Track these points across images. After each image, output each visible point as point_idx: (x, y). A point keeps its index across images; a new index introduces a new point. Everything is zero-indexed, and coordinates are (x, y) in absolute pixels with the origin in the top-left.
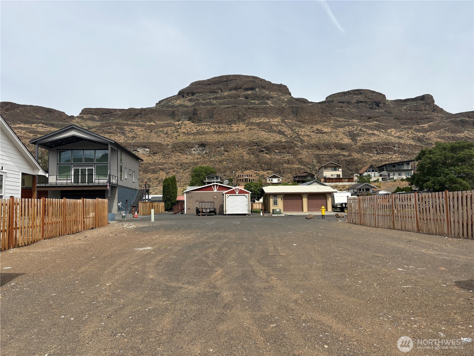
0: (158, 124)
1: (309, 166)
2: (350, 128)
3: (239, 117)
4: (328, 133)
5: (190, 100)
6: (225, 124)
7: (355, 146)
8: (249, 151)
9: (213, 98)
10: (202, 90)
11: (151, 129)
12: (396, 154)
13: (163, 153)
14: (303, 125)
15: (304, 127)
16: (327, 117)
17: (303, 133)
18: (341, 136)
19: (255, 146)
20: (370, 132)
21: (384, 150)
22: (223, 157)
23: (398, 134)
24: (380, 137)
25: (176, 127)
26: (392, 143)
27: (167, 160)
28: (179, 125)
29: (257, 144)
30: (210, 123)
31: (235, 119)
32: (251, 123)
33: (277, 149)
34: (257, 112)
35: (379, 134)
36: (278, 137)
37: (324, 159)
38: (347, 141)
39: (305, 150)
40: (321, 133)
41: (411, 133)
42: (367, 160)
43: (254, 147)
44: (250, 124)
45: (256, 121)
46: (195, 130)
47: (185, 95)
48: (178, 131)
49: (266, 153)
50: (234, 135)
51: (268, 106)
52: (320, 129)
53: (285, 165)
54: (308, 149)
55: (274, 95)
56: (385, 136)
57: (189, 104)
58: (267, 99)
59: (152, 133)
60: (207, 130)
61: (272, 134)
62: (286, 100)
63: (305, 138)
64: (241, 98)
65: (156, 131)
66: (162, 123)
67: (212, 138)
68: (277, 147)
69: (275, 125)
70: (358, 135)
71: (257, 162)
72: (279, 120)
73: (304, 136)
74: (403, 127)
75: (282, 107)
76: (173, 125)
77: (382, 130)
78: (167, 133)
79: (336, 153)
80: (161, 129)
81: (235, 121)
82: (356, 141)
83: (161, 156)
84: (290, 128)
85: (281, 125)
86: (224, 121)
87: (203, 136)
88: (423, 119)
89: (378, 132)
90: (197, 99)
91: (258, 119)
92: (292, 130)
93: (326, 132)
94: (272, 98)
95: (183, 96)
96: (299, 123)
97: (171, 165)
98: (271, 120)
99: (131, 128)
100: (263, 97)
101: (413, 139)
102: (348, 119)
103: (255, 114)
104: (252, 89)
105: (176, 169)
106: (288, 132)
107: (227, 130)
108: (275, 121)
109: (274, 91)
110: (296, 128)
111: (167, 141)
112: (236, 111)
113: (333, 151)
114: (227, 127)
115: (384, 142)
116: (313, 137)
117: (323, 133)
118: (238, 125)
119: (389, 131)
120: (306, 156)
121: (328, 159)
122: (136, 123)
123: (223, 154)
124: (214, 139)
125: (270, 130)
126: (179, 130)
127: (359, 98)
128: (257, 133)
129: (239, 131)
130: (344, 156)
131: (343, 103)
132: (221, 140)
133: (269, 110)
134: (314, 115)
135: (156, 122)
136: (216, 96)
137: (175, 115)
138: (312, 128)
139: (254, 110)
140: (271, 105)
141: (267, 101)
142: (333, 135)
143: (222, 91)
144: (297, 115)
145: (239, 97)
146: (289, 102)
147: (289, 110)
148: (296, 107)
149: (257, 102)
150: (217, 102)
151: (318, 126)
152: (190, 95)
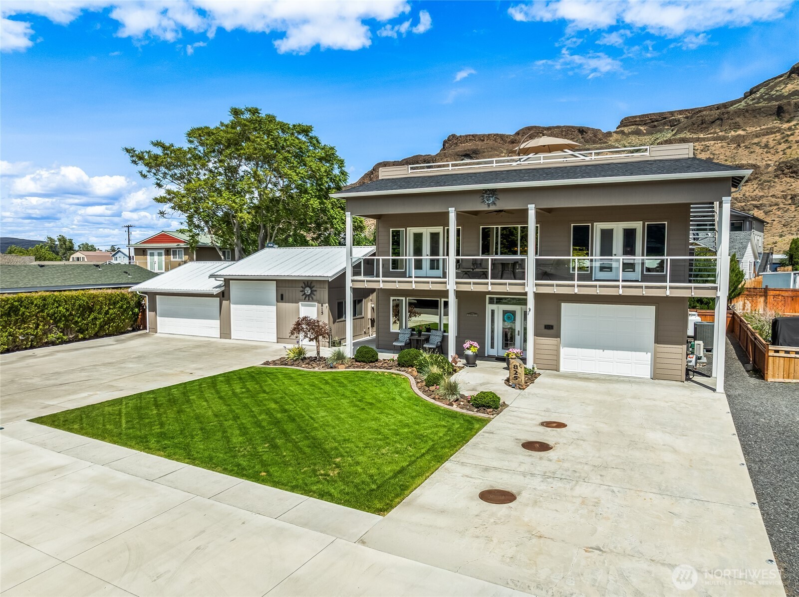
0: (752, 132)
11: (738, 141)
13: (760, 181)
25: (783, 133)
27: (766, 191)
28: (790, 128)
48: (787, 140)
59: (740, 149)
65: (747, 144)
66: (758, 129)
76: (779, 131)
78: (766, 146)
80: (756, 140)
83: (756, 186)
97: (773, 200)
99: (705, 145)
105: (781, 206)
111: (766, 159)
122: (712, 135)
126: (791, 138)
135: (748, 129)
137: (783, 112)
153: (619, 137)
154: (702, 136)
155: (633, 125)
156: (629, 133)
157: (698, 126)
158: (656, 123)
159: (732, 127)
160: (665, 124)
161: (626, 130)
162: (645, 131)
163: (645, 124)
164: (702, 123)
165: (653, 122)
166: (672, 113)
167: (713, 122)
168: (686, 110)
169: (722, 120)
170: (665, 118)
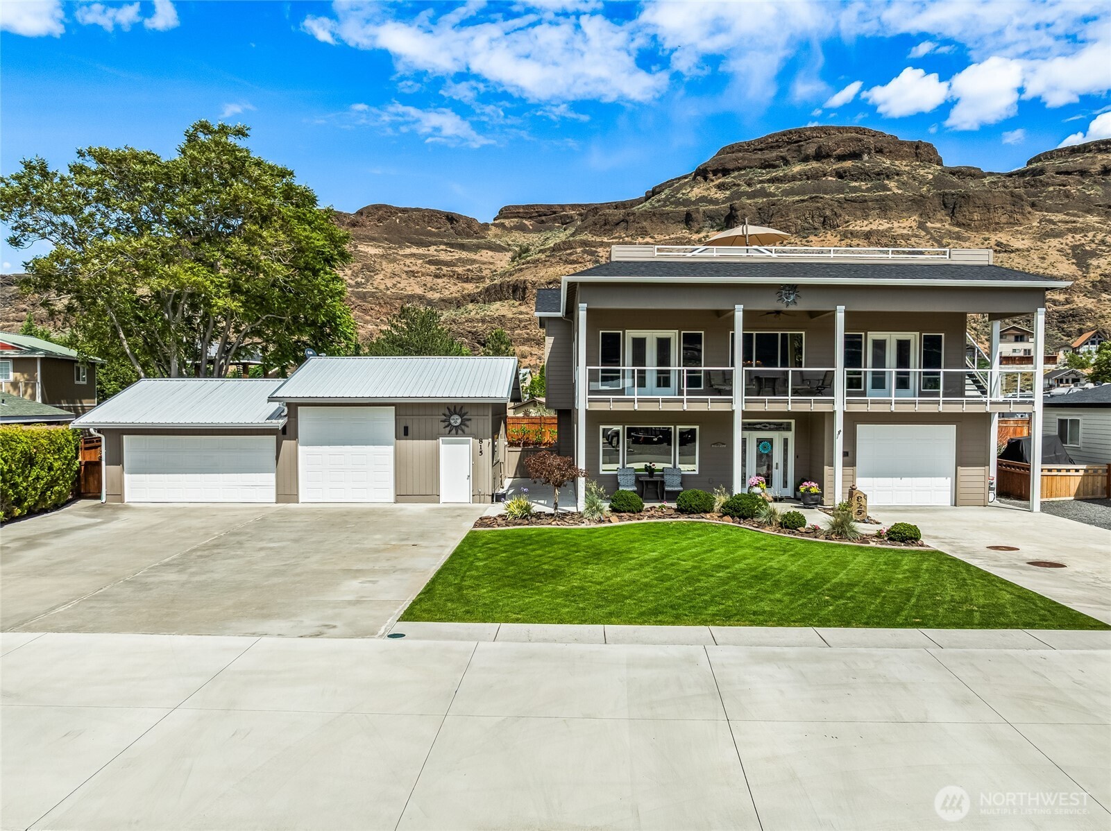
0: (660, 241)
1: (974, 325)
2: (1078, 236)
3: (824, 221)
4: (1022, 250)
5: (721, 187)
6: (795, 235)
7: (1083, 280)
9: (769, 181)
10: (746, 163)
14: (966, 234)
15: (968, 239)
16: (1023, 214)
18: (1053, 256)
31: (816, 225)
32: (852, 234)
34: (862, 207)
38: (1065, 268)
40: (1006, 251)
44: (849, 236)
45: (862, 229)
47: (711, 176)
51: (888, 193)
52: (1005, 242)
55: (903, 168)
57: (720, 195)
58: (888, 176)
62: (931, 177)
64: (830, 178)
66: (667, 237)
69: (902, 236)
70: (1093, 254)
72: (914, 224)
75: (921, 195)
76: (689, 242)
81: (815, 229)
82: (1087, 268)
84: (937, 241)
85: (916, 236)
86: (793, 229)
90: (735, 185)
91: (866, 222)
92: (942, 246)
93: (1018, 250)
94: (898, 175)
95: (706, 179)
96: (957, 229)
98: (896, 224)
100: (878, 174)
102: (1074, 215)
103: (859, 213)
104: (855, 156)
108: (904, 225)
109: (903, 158)
110: (950, 241)
112: (818, 208)
114: (799, 243)
117: (1012, 252)
118: (822, 238)
122: (617, 240)
131: (1068, 173)
133: (890, 203)
134: (992, 210)
135: (656, 236)
136: (774, 174)
137: (692, 220)
138: (986, 239)
139: (857, 205)
140: (896, 191)
141: (886, 182)
142: (1034, 256)
143: (786, 163)
144: (953, 212)
145: (825, 175)
146: (938, 182)
147: (937, 201)
148: (953, 195)
149: (863, 185)
150: (778, 188)
151: (1000, 235)
152: (720, 175)
153: (499, 231)
154: (605, 240)
155: (515, 217)
156: (512, 228)
157: (601, 227)
158: (544, 218)
159: (639, 233)
160: (555, 220)
161: (507, 222)
162: (531, 227)
163: (530, 218)
164: (605, 224)
165: (540, 216)
166: (563, 207)
167: (617, 224)
168: (580, 205)
169: (627, 222)
170: (555, 213)
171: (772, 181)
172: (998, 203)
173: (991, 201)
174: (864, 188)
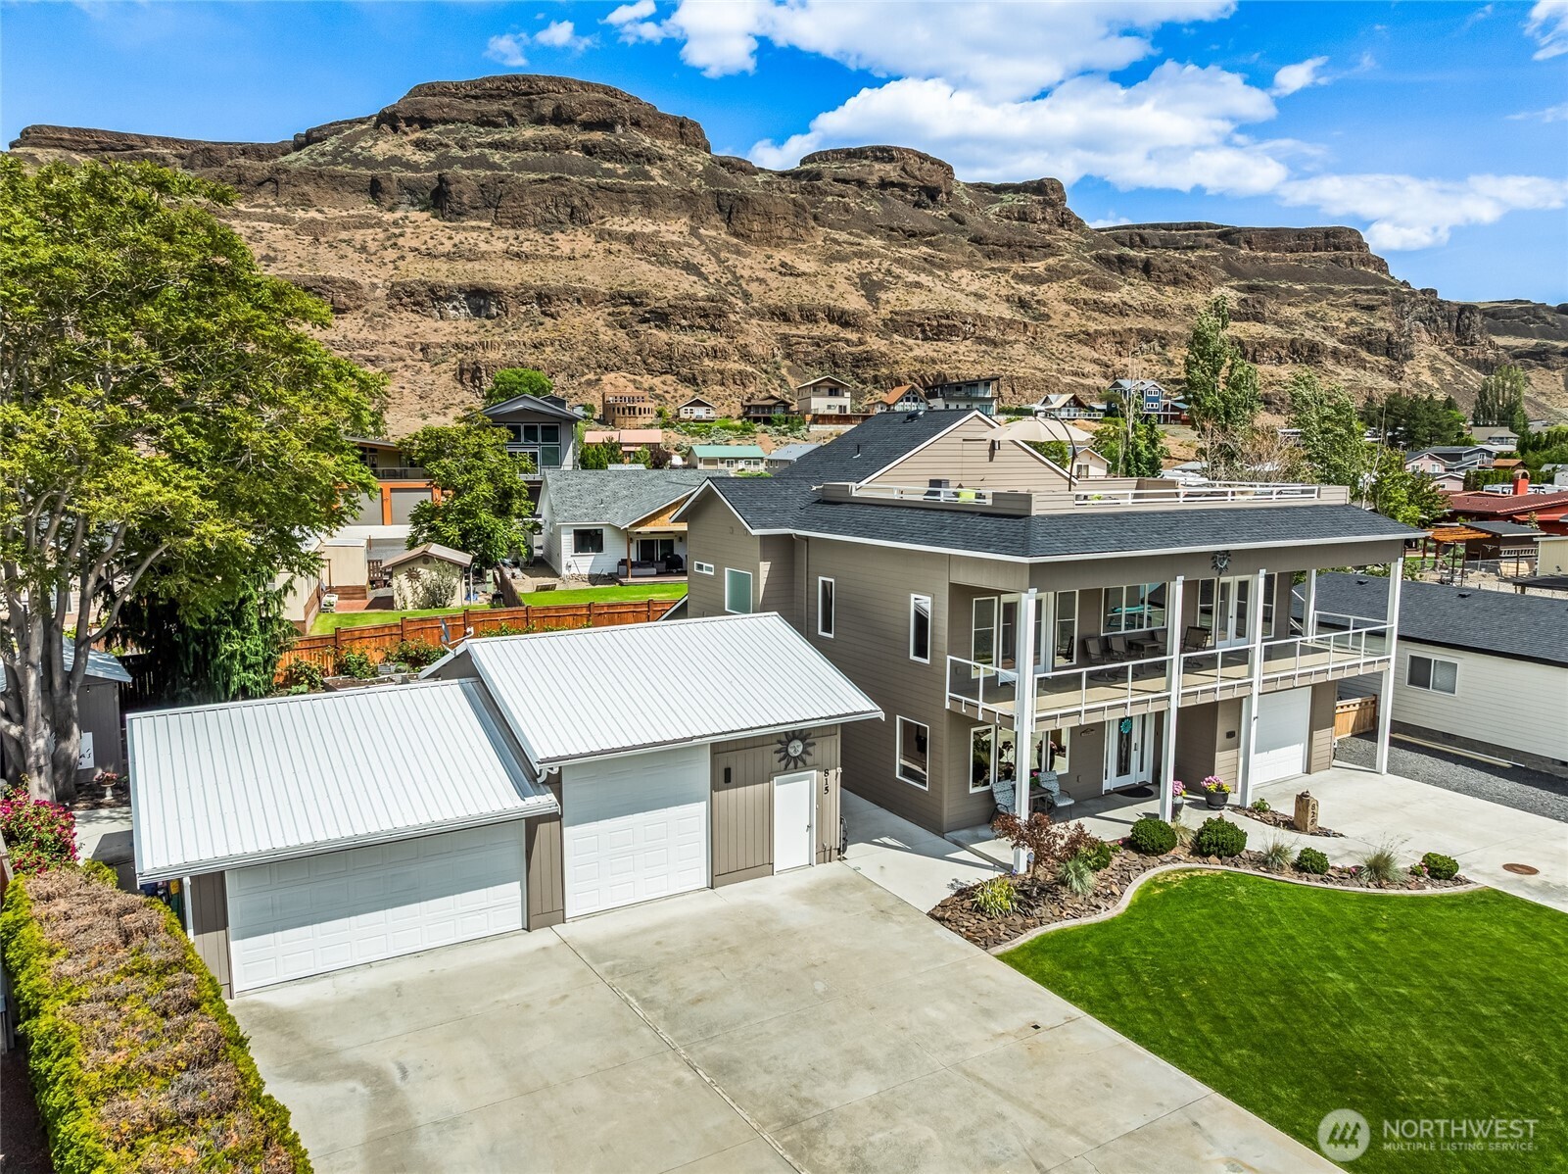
0: (335, 219)
1: (764, 366)
2: (864, 263)
3: (572, 213)
4: (809, 275)
5: (420, 145)
6: (533, 229)
7: (874, 317)
8: (611, 318)
9: (491, 145)
10: (454, 114)
11: (315, 231)
12: (968, 342)
13: (366, 312)
14: (746, 249)
15: (747, 255)
16: (806, 228)
17: (746, 273)
18: (842, 286)
19: (626, 304)
20: (912, 277)
21: (941, 332)
22: (542, 334)
23: (975, 287)
24: (932, 294)
25: (386, 230)
26: (960, 312)
27: (380, 332)
28: (395, 223)
29: (631, 300)
30: (488, 225)
31: (562, 217)
32: (610, 235)
33: (685, 318)
34: (619, 197)
35: (931, 285)
36: (687, 283)
37: (800, 348)
38: (855, 302)
39: (754, 321)
40: (791, 274)
41: (1005, 285)
42: (902, 355)
43: (625, 308)
44: (607, 237)
45: (623, 229)
46: (448, 246)
47: (403, 125)
48: (395, 244)
49: (656, 326)
50: (565, 268)
51: (652, 183)
52: (790, 263)
53: (707, 362)
54: (762, 318)
55: (667, 152)
56: (944, 293)
57: (420, 157)
58: (649, 160)
59: (321, 248)
60: (483, 247)
61: (668, 271)
62: (700, 168)
63: (754, 288)
64: (575, 153)
65: (331, 240)
66: (345, 214)
67: (504, 274)
68: (684, 312)
69: (673, 244)
70: (881, 286)
71: (635, 350)
72: (685, 229)
73: (751, 280)
74: (989, 264)
75: (692, 191)
76: (379, 224)
77: (939, 273)
78: (364, 249)
79: (830, 333)
80: (344, 235)
81: (561, 222)
82: (877, 303)
83: (361, 322)
84: (714, 255)
85: (689, 246)
86: (531, 220)
87: (477, 265)
88: (1036, 248)
89: (930, 278)
90: (441, 144)
91: (626, 221)
92: (720, 262)
93: (804, 274)
94: (661, 159)
95: (395, 129)
96: (735, 241)
97: (394, 350)
98: (663, 228)
99: (254, 228)
100: (637, 155)
101: (1008, 300)
102: (858, 236)
103: (616, 207)
104: (606, 126)
105: (409, 362)
106: (710, 267)
107: (541, 250)
108: (673, 229)
109: (665, 137)
110: (728, 255)
111: (368, 273)
112: (563, 194)
113: (822, 328)
114: (541, 241)
115: (943, 311)
116: (774, 285)
117: (798, 275)
118: (571, 237)
119: (955, 275)
120: (758, 340)
121: (810, 349)
122: (262, 210)
123: (541, 324)
124: (509, 276)
125: (662, 259)
126: (401, 241)
127: (889, 173)
128: (628, 264)
129: (577, 256)
130: (847, 342)
131: (845, 181)
132: (532, 281)
133: (655, 197)
134: (773, 221)
135: (326, 209)
136: (497, 137)
137: (381, 191)
138: (769, 257)
139: (614, 195)
140: (661, 182)
141: (647, 168)
142: (822, 282)
143: (513, 122)
144: (729, 217)
145: (568, 148)
146: (709, 175)
147: (710, 201)
148: (729, 195)
149: (620, 169)
150: (505, 158)
151: (783, 253)
152: (416, 126)
154: (243, 208)
155: (55, 146)
158: (110, 154)
159: (298, 202)
161: (39, 154)
163: (84, 151)
164: (241, 182)
165: (104, 149)
166: (146, 140)
167: (261, 184)
168: (177, 141)
169: (277, 183)
171: (496, 145)
172: (779, 211)
173: (772, 208)
174: (620, 172)
